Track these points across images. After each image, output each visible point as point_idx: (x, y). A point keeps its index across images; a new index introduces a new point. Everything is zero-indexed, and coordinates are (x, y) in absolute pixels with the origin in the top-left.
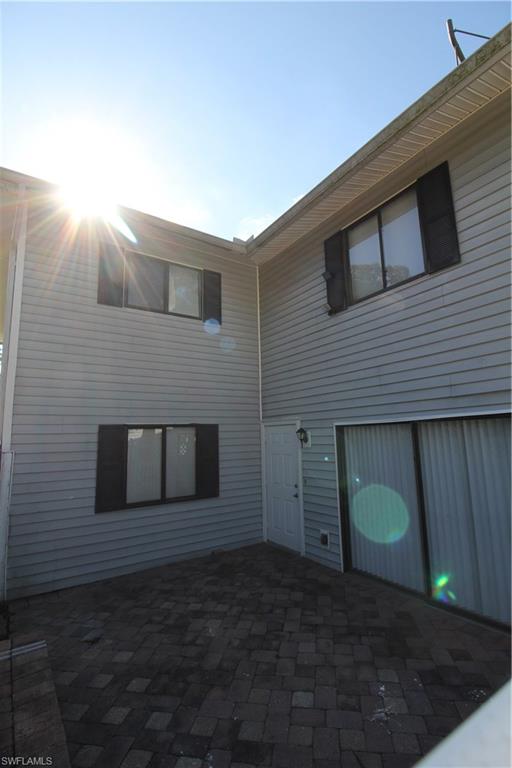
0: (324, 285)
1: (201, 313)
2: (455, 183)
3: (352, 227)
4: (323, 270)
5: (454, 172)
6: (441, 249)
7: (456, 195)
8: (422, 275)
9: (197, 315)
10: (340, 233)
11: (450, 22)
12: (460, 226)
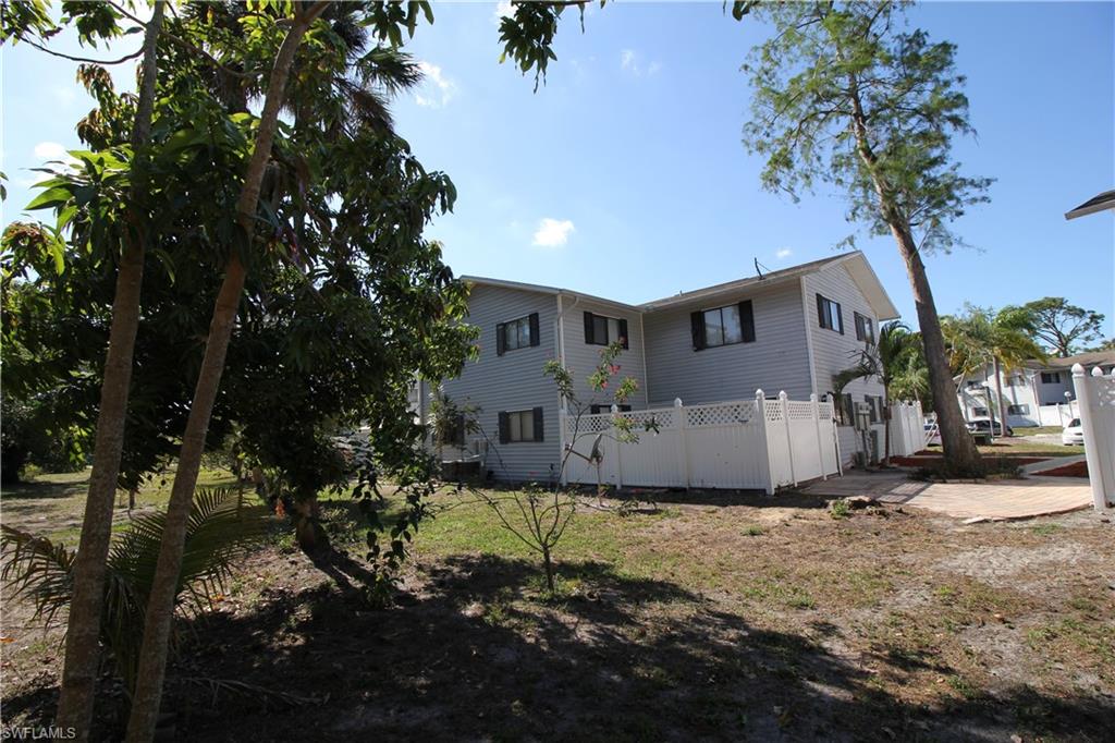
2: (754, 309)
5: (754, 305)
6: (748, 334)
7: (755, 314)
8: (740, 343)
12: (756, 327)
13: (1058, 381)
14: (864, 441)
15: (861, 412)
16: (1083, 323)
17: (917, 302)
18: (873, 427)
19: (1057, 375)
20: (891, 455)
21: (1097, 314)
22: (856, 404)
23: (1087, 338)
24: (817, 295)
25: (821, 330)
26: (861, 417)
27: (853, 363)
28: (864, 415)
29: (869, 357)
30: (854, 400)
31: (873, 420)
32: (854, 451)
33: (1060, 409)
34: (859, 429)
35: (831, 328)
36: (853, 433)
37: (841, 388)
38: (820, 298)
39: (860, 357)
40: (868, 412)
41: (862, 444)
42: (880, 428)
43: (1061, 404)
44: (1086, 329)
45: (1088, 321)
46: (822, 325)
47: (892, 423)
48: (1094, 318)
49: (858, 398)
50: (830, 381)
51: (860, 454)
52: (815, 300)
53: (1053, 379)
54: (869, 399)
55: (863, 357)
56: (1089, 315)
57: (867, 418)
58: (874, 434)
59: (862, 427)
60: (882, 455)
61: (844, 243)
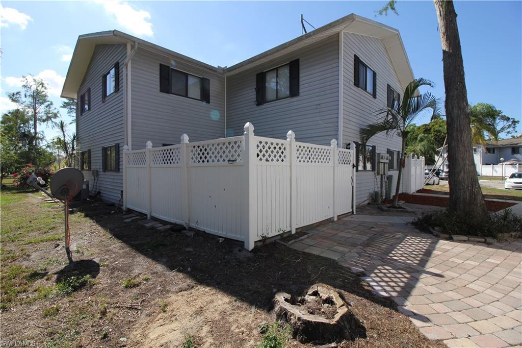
0: (255, 93)
1: (201, 98)
2: (301, 67)
3: (267, 71)
4: (255, 87)
5: (301, 63)
6: (294, 91)
7: (301, 72)
8: (288, 97)
9: (199, 99)
10: (263, 73)
11: (302, 15)
12: (301, 83)
13: (494, 153)
14: (382, 183)
15: (382, 161)
16: (508, 124)
17: (444, 52)
18: (390, 173)
19: (494, 149)
20: (400, 192)
21: (516, 120)
22: (379, 154)
23: (508, 132)
24: (355, 55)
25: (355, 88)
26: (381, 165)
27: (379, 119)
28: (384, 163)
29: (393, 115)
30: (377, 151)
31: (391, 167)
32: (372, 191)
33: (493, 168)
34: (378, 174)
35: (366, 90)
36: (373, 177)
37: (367, 140)
38: (357, 61)
39: (386, 114)
40: (388, 161)
41: (379, 186)
42: (394, 174)
43: (493, 164)
44: (509, 127)
45: (510, 123)
46: (357, 84)
47: (404, 170)
48: (514, 122)
49: (381, 150)
50: (358, 133)
51: (376, 193)
52: (353, 60)
53: (491, 151)
54: (390, 152)
55: (388, 113)
56: (512, 120)
57: (387, 166)
58: (390, 178)
59: (381, 172)
60: (393, 193)
61: (386, 9)
